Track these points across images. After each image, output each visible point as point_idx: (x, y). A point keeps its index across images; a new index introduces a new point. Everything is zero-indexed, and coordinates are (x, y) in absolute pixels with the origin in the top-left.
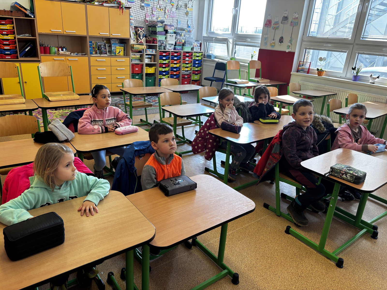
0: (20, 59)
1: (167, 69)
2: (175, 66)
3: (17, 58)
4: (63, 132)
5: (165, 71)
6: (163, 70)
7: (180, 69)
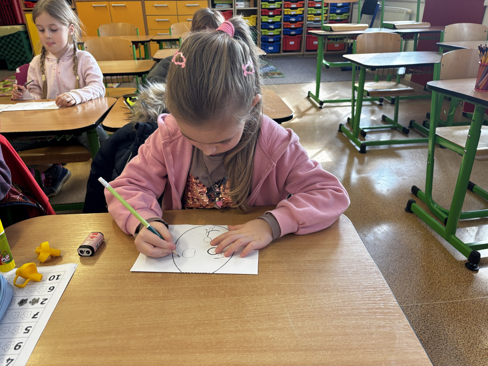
1: (277, 19)
2: (292, 13)
5: (273, 23)
6: (270, 21)
7: (303, 18)
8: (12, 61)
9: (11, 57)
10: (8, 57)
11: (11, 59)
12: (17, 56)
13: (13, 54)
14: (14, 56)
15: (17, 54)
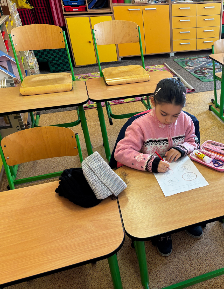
0: (89, 11)
3: (86, 10)
4: (104, 181)
8: (55, 64)
9: (54, 59)
10: (51, 59)
11: (54, 62)
12: (59, 58)
13: (56, 57)
14: (56, 59)
15: (60, 57)
